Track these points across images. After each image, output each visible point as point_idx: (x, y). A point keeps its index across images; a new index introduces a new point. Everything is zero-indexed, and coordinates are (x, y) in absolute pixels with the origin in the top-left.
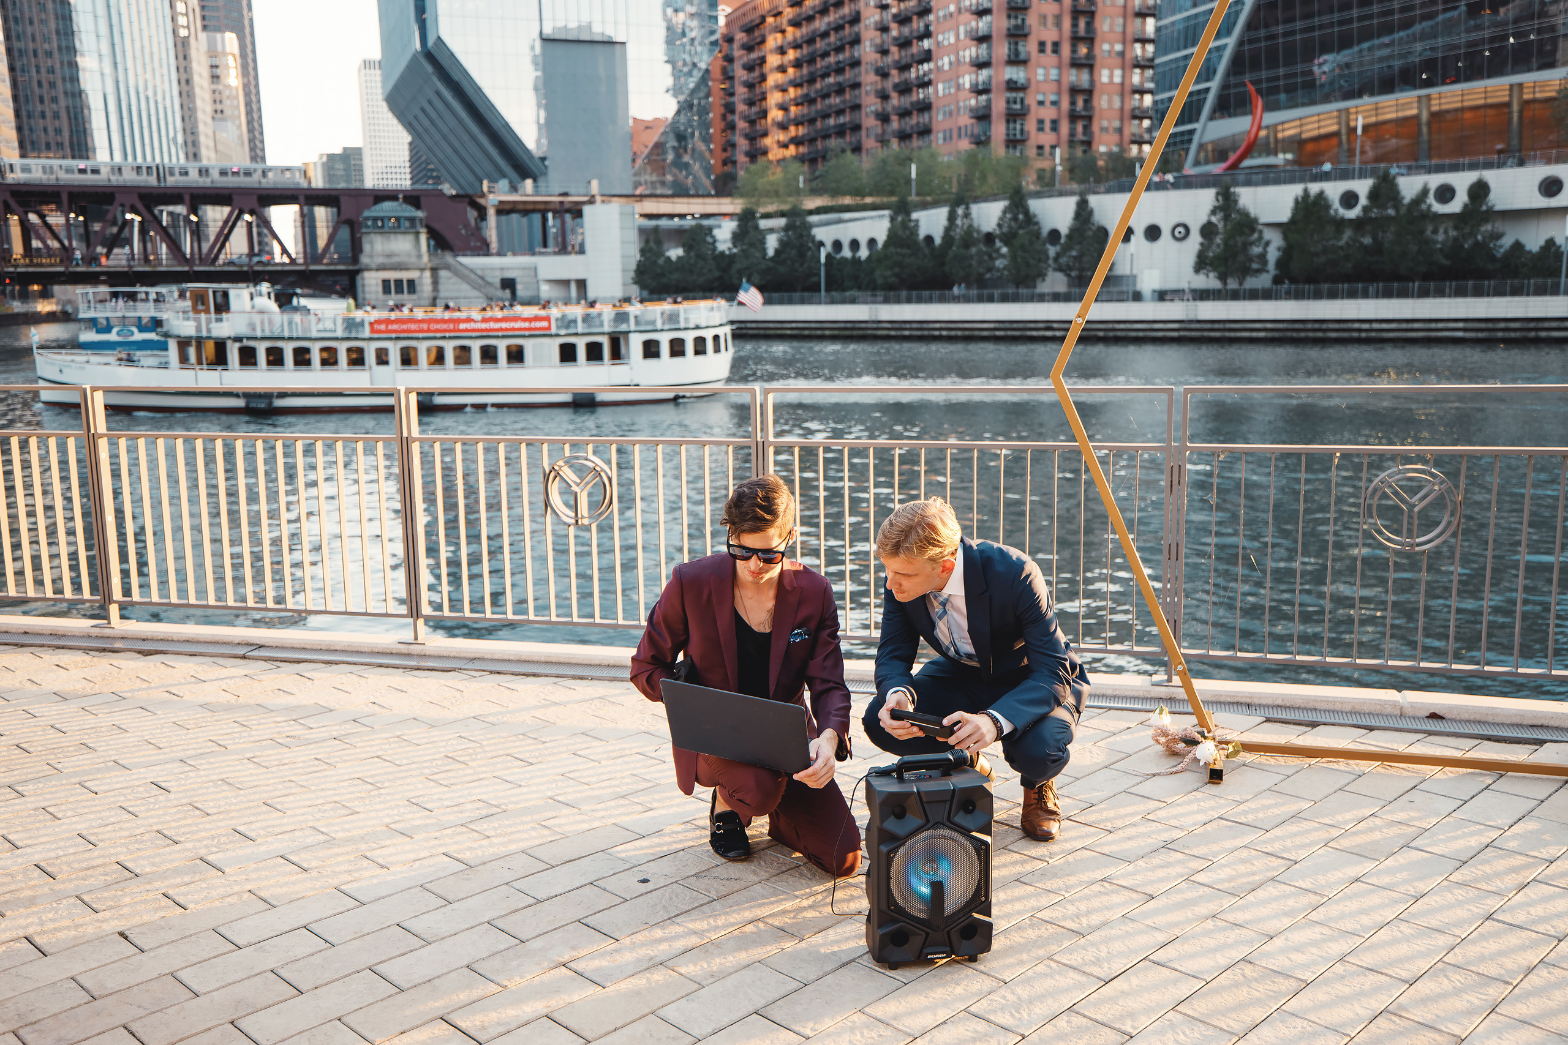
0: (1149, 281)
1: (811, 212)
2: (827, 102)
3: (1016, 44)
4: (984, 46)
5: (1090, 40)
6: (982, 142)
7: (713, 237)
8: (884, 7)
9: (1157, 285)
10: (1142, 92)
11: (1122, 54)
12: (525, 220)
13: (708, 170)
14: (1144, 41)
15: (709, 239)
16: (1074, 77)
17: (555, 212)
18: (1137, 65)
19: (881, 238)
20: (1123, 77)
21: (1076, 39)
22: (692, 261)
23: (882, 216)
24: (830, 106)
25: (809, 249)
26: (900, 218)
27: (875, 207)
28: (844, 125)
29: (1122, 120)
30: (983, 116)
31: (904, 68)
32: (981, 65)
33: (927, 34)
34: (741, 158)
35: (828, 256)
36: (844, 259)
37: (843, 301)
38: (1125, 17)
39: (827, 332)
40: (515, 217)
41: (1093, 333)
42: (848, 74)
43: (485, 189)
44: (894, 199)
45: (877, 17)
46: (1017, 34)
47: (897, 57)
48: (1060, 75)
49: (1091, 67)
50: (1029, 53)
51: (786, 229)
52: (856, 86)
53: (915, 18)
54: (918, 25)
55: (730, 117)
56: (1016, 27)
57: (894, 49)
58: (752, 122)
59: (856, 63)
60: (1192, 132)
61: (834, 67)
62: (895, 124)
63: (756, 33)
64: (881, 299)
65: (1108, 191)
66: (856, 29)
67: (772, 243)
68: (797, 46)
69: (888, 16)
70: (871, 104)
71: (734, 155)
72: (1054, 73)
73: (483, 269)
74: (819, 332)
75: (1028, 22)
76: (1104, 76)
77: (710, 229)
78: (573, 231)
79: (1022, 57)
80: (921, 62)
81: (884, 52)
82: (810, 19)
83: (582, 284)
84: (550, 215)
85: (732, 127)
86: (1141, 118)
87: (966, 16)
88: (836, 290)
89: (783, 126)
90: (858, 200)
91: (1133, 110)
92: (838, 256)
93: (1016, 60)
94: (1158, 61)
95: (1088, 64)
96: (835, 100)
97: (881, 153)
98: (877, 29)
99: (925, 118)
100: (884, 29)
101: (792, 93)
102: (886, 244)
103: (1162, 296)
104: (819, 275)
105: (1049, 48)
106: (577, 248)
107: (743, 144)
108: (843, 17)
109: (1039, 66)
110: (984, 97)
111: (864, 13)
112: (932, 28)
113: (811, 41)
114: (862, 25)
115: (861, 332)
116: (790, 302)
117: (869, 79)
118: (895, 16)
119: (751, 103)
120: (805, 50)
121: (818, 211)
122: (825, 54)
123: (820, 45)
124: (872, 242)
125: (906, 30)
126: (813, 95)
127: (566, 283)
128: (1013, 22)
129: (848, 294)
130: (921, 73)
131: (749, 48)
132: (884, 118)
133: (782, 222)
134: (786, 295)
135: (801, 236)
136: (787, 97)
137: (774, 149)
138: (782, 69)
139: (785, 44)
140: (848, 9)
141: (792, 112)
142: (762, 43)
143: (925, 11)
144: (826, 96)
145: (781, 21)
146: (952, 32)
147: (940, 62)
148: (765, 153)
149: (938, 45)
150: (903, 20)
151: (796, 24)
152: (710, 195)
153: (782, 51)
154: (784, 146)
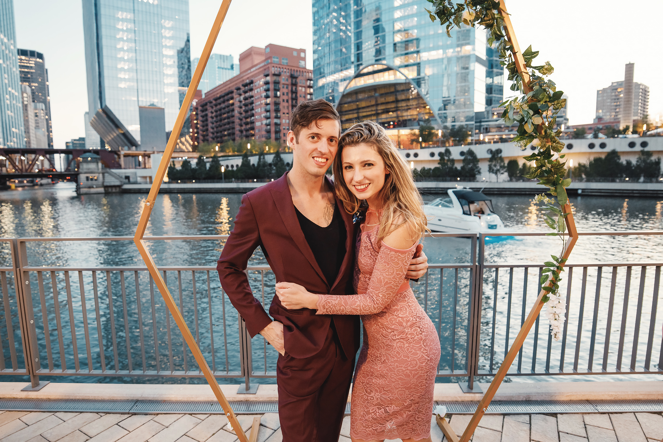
1: (220, 157)
3: (277, 113)
4: (268, 114)
6: (268, 138)
7: (191, 164)
8: (240, 102)
12: (134, 158)
13: (190, 145)
15: (189, 164)
17: (142, 156)
19: (240, 164)
22: (185, 170)
23: (240, 158)
24: (226, 128)
25: (219, 167)
26: (245, 159)
27: (238, 156)
28: (230, 133)
30: (268, 132)
31: (246, 118)
32: (267, 118)
33: (253, 109)
34: (201, 142)
35: (225, 169)
37: (229, 182)
40: (130, 158)
42: (232, 119)
43: (121, 149)
44: (243, 153)
45: (239, 104)
46: (277, 111)
47: (244, 115)
50: (280, 116)
51: (212, 162)
52: (233, 122)
53: (249, 105)
54: (250, 107)
55: (197, 130)
56: (277, 109)
57: (244, 113)
58: (204, 132)
59: (233, 116)
61: (227, 117)
62: (244, 133)
63: (205, 107)
64: (240, 181)
66: (233, 107)
67: (208, 166)
68: (216, 112)
69: (242, 104)
70: (238, 128)
71: (198, 140)
73: (119, 173)
74: (222, 191)
75: (280, 107)
77: (189, 162)
78: (148, 162)
80: (251, 117)
81: (241, 114)
82: (220, 104)
83: (150, 178)
84: (140, 157)
85: (198, 133)
87: (264, 105)
88: (227, 179)
89: (213, 133)
90: (233, 154)
92: (228, 170)
93: (277, 117)
97: (240, 141)
99: (252, 132)
100: (241, 107)
101: (215, 124)
102: (241, 166)
104: (222, 175)
105: (286, 114)
106: (149, 167)
107: (201, 137)
108: (229, 104)
109: (283, 119)
110: (269, 127)
111: (235, 103)
113: (220, 110)
115: (234, 191)
116: (214, 182)
117: (237, 121)
119: (203, 126)
120: (219, 113)
121: (222, 156)
122: (224, 114)
123: (223, 111)
124: (237, 166)
125: (247, 108)
126: (221, 125)
127: (146, 177)
128: (276, 107)
129: (231, 180)
130: (251, 119)
131: (202, 111)
132: (241, 131)
133: (211, 160)
134: (212, 180)
135: (216, 164)
136: (214, 125)
137: (210, 139)
138: (212, 118)
139: (213, 111)
140: (231, 102)
141: (215, 129)
142: (206, 110)
143: (252, 103)
144: (225, 125)
145: (212, 105)
146: (260, 109)
147: (256, 117)
148: (208, 140)
149: (256, 112)
150: (246, 105)
151: (216, 105)
152: (189, 152)
153: (212, 113)
154: (213, 139)
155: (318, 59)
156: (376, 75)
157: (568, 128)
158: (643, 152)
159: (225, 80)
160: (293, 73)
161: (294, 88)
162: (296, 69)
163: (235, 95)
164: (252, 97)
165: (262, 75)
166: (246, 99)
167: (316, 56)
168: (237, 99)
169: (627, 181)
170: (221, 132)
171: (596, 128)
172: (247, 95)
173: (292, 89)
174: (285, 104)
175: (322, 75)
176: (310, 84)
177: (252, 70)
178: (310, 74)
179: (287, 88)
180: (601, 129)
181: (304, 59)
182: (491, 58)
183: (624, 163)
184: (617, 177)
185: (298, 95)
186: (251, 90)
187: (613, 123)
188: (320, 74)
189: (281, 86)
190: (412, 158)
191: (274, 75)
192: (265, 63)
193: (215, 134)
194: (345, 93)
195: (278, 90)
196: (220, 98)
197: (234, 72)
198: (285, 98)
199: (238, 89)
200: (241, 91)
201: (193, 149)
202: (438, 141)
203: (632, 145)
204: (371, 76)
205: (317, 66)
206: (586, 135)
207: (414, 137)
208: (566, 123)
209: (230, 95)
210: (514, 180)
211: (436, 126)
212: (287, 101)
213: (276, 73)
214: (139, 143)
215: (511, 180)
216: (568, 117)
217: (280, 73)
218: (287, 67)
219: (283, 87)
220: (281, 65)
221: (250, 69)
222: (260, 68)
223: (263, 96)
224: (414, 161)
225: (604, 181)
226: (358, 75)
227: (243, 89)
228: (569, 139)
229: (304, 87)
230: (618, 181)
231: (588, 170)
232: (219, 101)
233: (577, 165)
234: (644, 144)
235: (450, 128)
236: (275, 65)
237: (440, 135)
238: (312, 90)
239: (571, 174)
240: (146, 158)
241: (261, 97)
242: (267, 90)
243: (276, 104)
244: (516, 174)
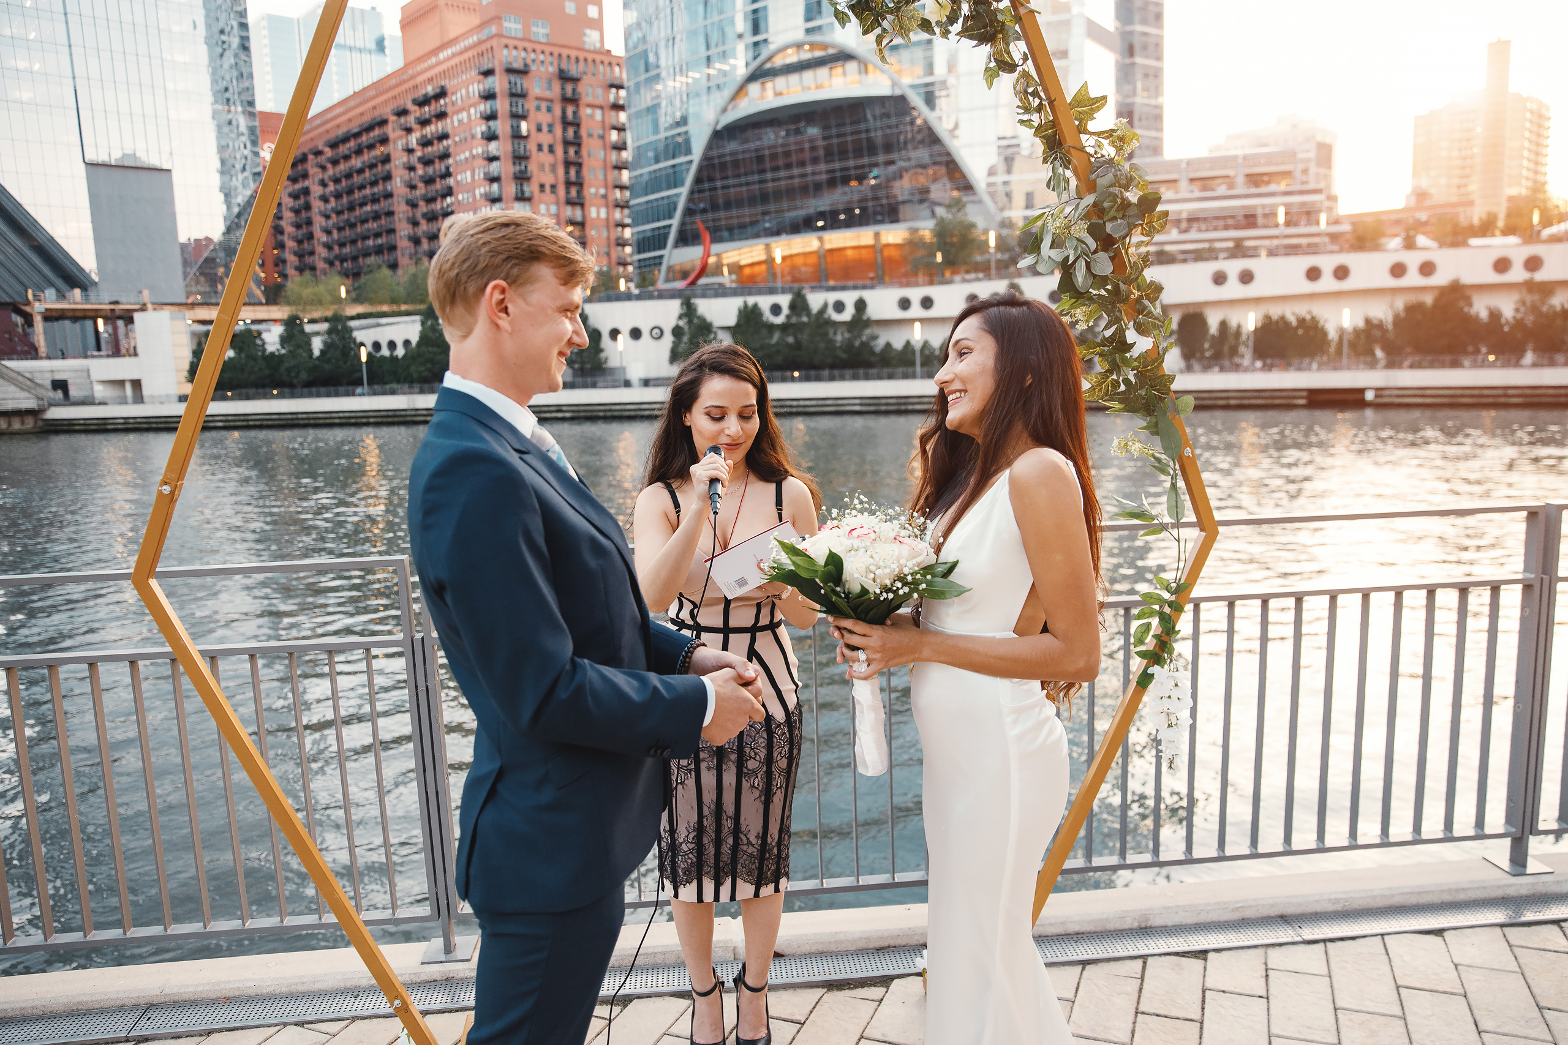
0: (635, 373)
1: (352, 318)
2: (366, 226)
3: (521, 185)
4: (495, 186)
5: (580, 184)
7: (262, 340)
8: (410, 151)
9: (643, 375)
10: (624, 226)
11: (605, 197)
12: (78, 325)
13: (258, 282)
14: (622, 188)
15: (258, 342)
16: (569, 212)
17: (107, 319)
18: (617, 206)
19: (415, 339)
20: (608, 213)
21: (568, 184)
22: (243, 361)
23: (414, 322)
24: (369, 230)
25: (352, 349)
26: (429, 323)
27: (408, 313)
28: (381, 246)
29: (609, 246)
31: (430, 200)
32: (495, 200)
33: (447, 174)
34: (291, 271)
35: (369, 355)
36: (383, 358)
37: (384, 393)
38: (605, 168)
39: (372, 420)
41: (595, 414)
42: (383, 205)
43: (30, 296)
44: (423, 307)
45: (405, 159)
46: (522, 178)
47: (423, 191)
48: (559, 209)
49: (582, 205)
50: (532, 193)
51: (329, 332)
52: (390, 214)
53: (437, 161)
54: (439, 167)
55: (280, 237)
56: (521, 172)
57: (421, 185)
58: (300, 242)
59: (389, 196)
60: (661, 257)
61: (370, 197)
62: (426, 246)
63: (300, 168)
64: (417, 390)
65: (600, 300)
66: (387, 167)
67: (317, 345)
68: (337, 181)
69: (414, 159)
70: (404, 230)
71: (284, 269)
72: (553, 209)
74: (364, 420)
75: (529, 168)
76: (593, 212)
78: (127, 336)
79: (527, 195)
80: (444, 196)
81: (413, 187)
82: (347, 158)
83: (137, 384)
84: (100, 322)
85: (281, 246)
86: (623, 245)
87: (481, 162)
88: (378, 383)
89: (328, 247)
90: (395, 308)
91: (618, 239)
92: (378, 355)
93: (521, 198)
94: (632, 203)
95: (578, 202)
96: (373, 225)
97: (412, 269)
98: (405, 168)
100: (411, 169)
101: (334, 219)
102: (419, 344)
103: (646, 383)
104: (361, 371)
105: (548, 189)
106: (132, 351)
107: (291, 259)
108: (375, 157)
109: (541, 202)
111: (394, 155)
112: (451, 170)
113: (349, 176)
114: (392, 164)
115: (401, 419)
116: (337, 394)
117: (401, 209)
118: (420, 159)
119: (298, 226)
120: (344, 184)
121: (359, 317)
122: (362, 187)
124: (407, 343)
125: (430, 170)
126: (353, 220)
127: (121, 383)
128: (517, 168)
129: (388, 387)
130: (445, 205)
131: (293, 179)
132: (416, 241)
133: (325, 326)
134: (332, 389)
135: (344, 338)
136: (330, 223)
137: (321, 265)
138: (324, 199)
139: (326, 177)
140: (379, 151)
141: (335, 235)
142: (305, 176)
143: (445, 156)
144: (364, 221)
145: (322, 159)
146: (469, 173)
147: (460, 197)
148: (313, 268)
149: (457, 182)
150: (427, 162)
151: (335, 162)
152: (260, 304)
153: (323, 184)
154: (331, 264)
155: (638, 25)
156: (808, 76)
157: (1337, 222)
158: (1530, 286)
159: (358, 87)
160: (564, 66)
161: (570, 110)
162: (573, 54)
163: (391, 130)
164: (444, 136)
165: (474, 73)
166: (426, 143)
167: (632, 16)
168: (400, 144)
169: (1492, 365)
170: (354, 242)
171: (1411, 221)
172: (430, 130)
173: (564, 113)
174: (546, 158)
175: (652, 73)
176: (617, 97)
177: (441, 56)
178: (617, 69)
179: (549, 110)
180: (1425, 224)
181: (597, 24)
182: (1129, 28)
183: (1484, 315)
184: (1465, 353)
185: (583, 132)
186: (442, 115)
187: (1454, 205)
188: (647, 70)
189: (530, 105)
190: (915, 311)
191: (510, 71)
192: (483, 35)
193: (336, 248)
194: (719, 127)
195: (524, 117)
196: (345, 139)
197: (388, 60)
198: (545, 139)
199: (402, 113)
200: (411, 120)
201: (266, 293)
202: (989, 262)
203: (1502, 265)
204: (794, 78)
205: (635, 47)
206: (1383, 240)
207: (921, 253)
208: (1330, 209)
209: (377, 132)
210: (1196, 366)
211: (980, 222)
212: (551, 149)
213: (516, 65)
214: (96, 279)
215: (1189, 369)
216: (1337, 189)
217: (526, 65)
218: (548, 49)
219: (538, 108)
220: (530, 41)
221: (435, 52)
222: (467, 49)
223: (479, 136)
224: (922, 320)
225: (1432, 365)
226: (759, 75)
227: (416, 112)
228: (1341, 251)
229: (601, 108)
230: (1467, 363)
231: (1391, 336)
232: (343, 149)
233: (1361, 324)
234: (1533, 264)
235: (1021, 223)
236: (511, 43)
237: (992, 243)
238: (623, 117)
239: (1345, 349)
240: (120, 323)
241: (473, 137)
242: (491, 117)
243: (520, 158)
244: (1203, 351)
